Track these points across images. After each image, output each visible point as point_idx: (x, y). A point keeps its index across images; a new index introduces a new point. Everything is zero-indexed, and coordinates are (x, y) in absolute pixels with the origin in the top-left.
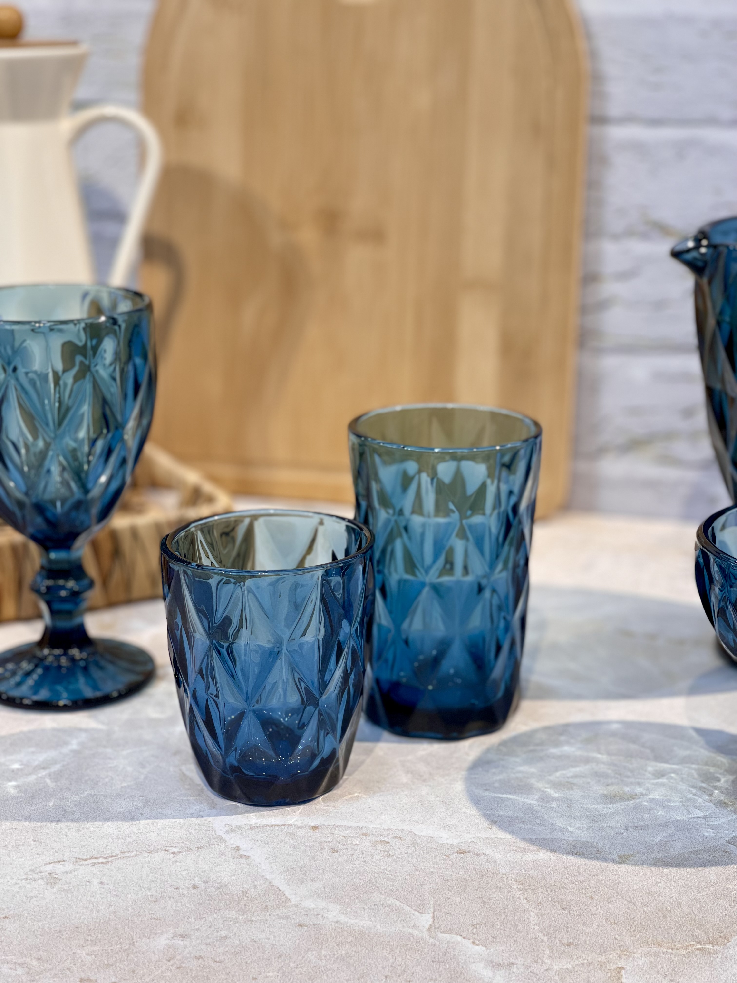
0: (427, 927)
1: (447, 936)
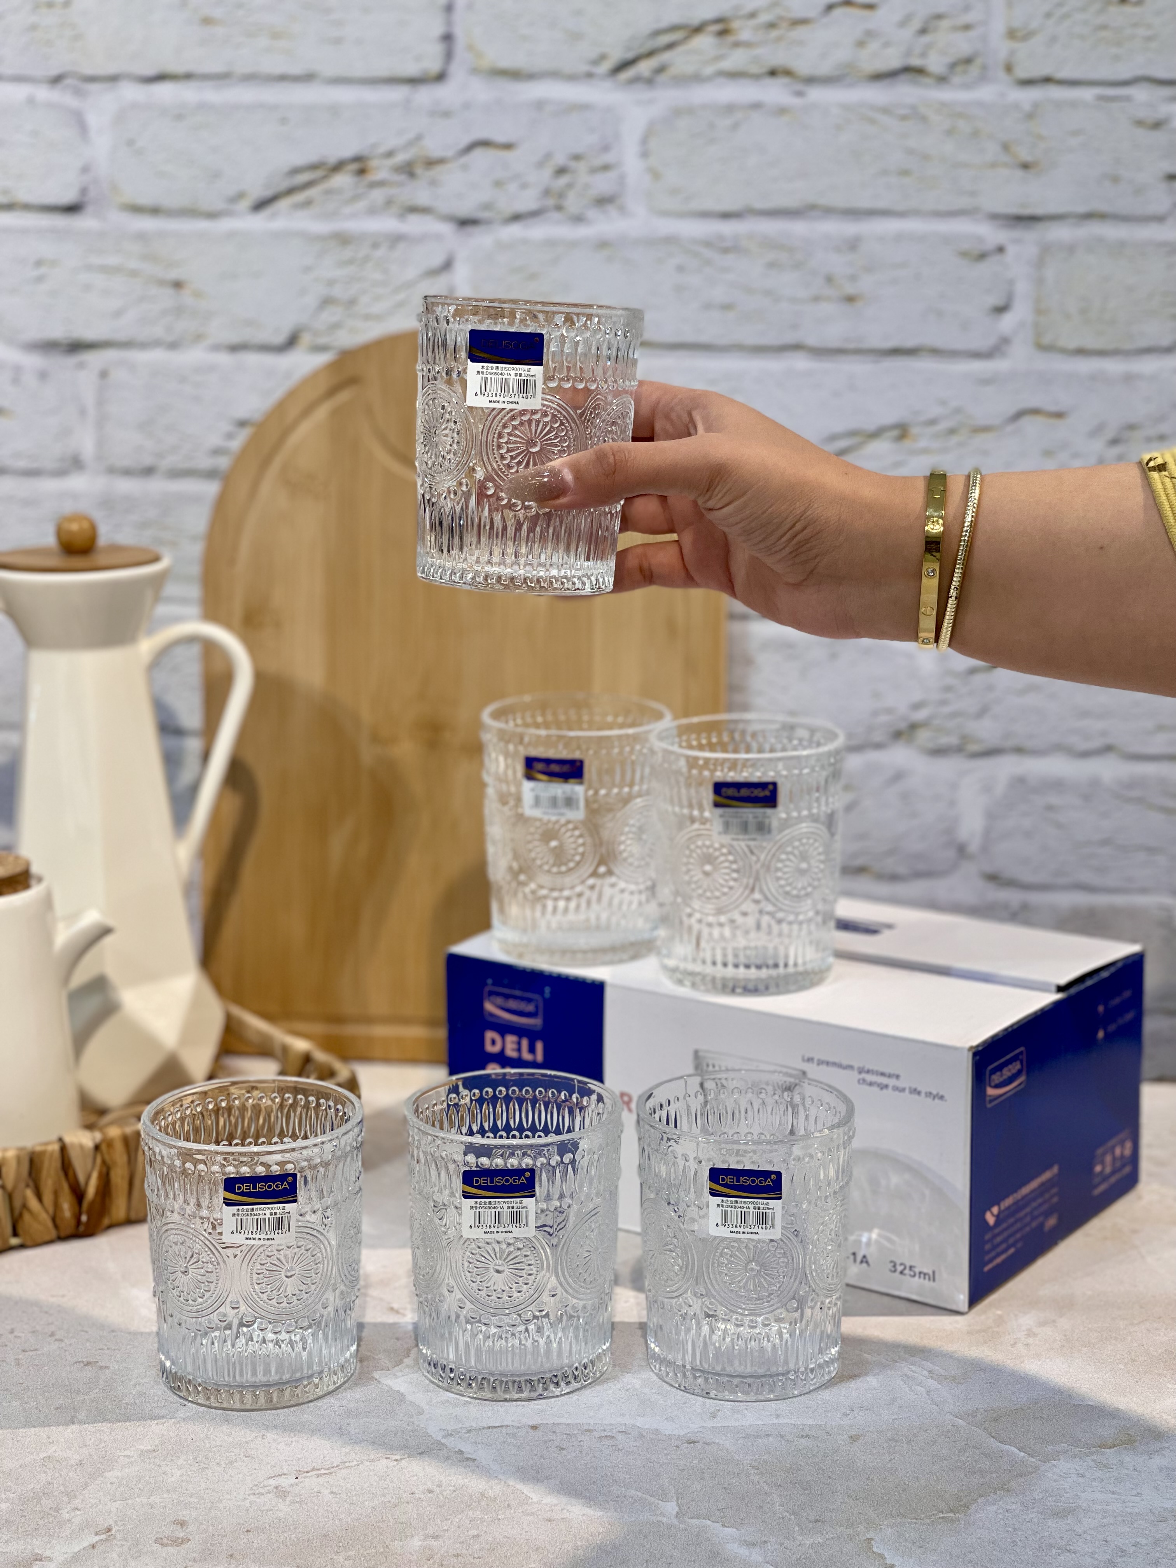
0: (675, 1514)
1: (697, 1521)
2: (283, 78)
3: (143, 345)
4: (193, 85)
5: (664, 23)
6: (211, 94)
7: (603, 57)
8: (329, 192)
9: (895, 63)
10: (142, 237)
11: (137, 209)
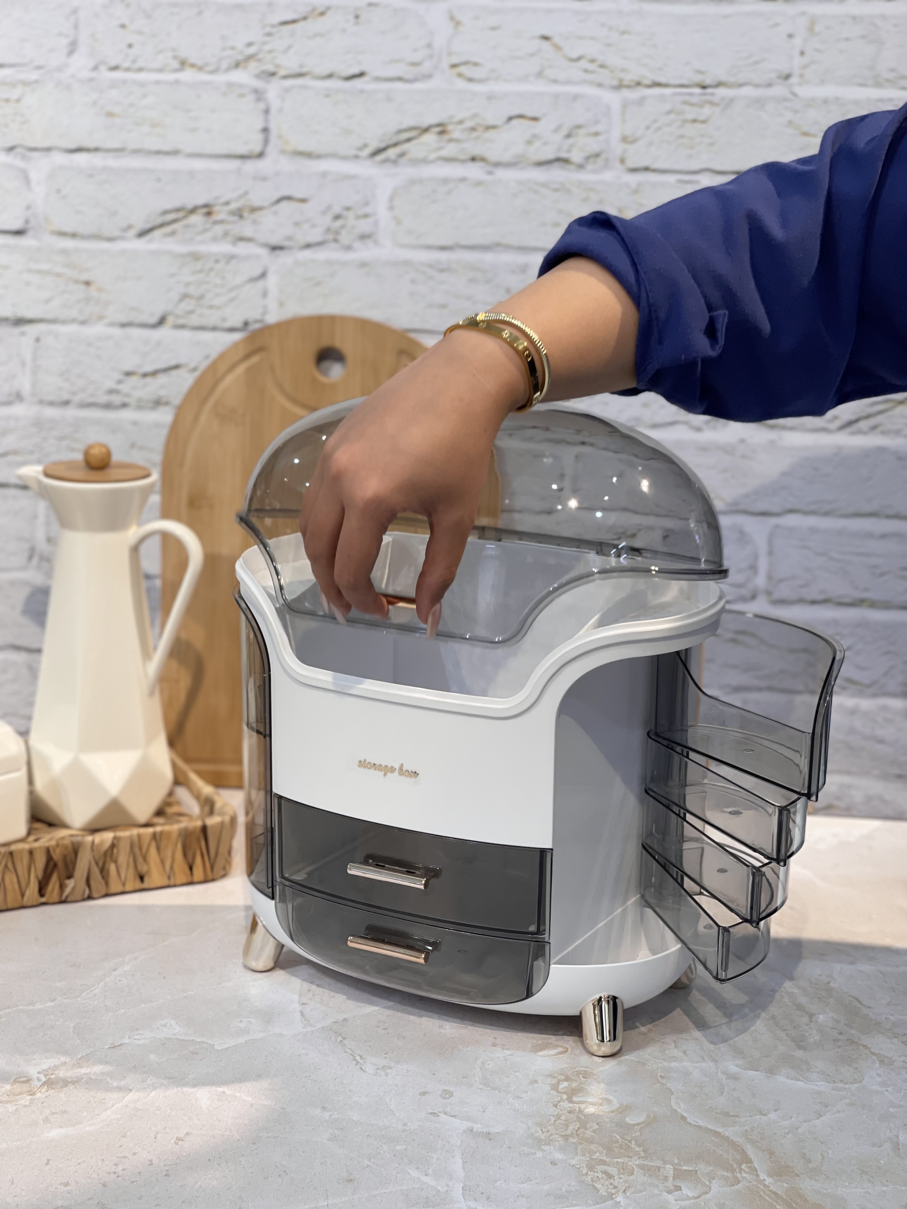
2: (158, 152)
3: (64, 322)
4: (99, 155)
5: (405, 125)
6: (111, 161)
7: (365, 146)
8: (187, 226)
9: (551, 156)
10: (64, 252)
11: (62, 234)
